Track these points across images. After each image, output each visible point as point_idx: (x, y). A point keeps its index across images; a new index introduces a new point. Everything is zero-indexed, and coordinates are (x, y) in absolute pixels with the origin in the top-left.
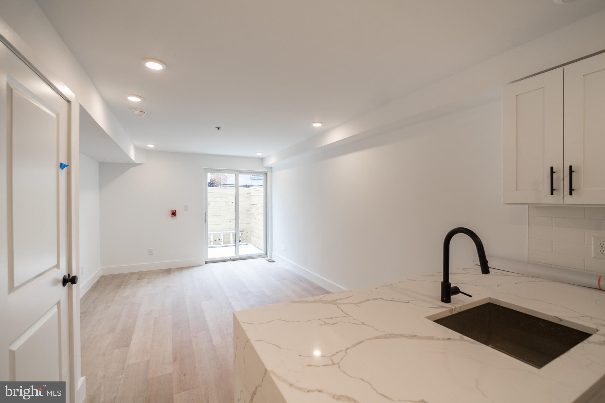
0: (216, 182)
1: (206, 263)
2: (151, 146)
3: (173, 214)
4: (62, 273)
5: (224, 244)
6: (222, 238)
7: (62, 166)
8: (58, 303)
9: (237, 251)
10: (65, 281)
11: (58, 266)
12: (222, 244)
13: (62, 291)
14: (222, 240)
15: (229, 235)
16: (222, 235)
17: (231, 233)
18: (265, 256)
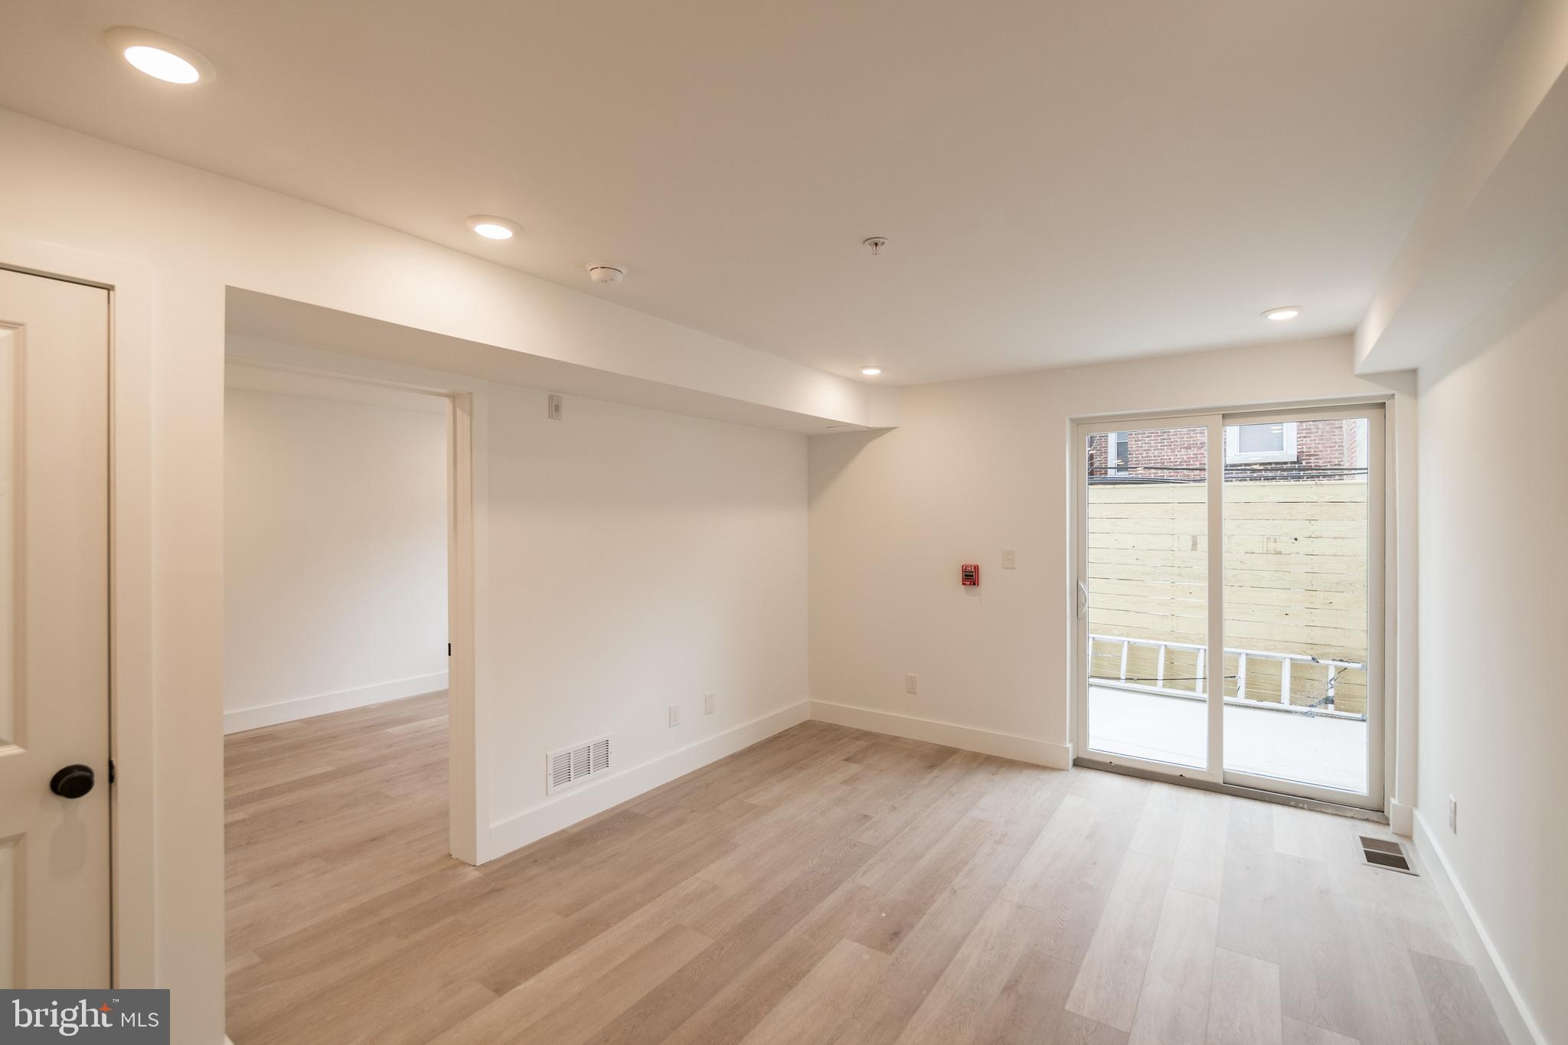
0: (1321, 461)
1: (1079, 763)
3: (970, 577)
5: (1248, 695)
6: (1242, 673)
12: (1241, 698)
14: (1242, 683)
15: (1279, 664)
16: (1243, 662)
17: (1285, 658)
18: (1374, 816)
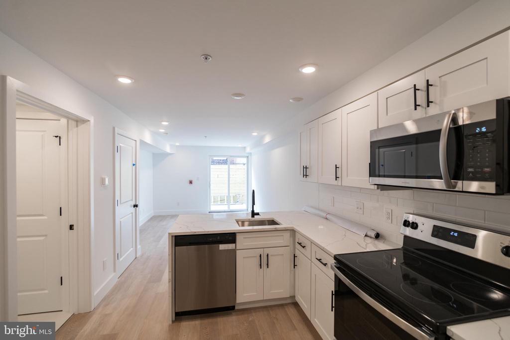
1: (209, 213)
2: (177, 144)
3: (191, 182)
4: (133, 203)
6: (226, 199)
7: (134, 165)
8: (132, 213)
9: (229, 207)
10: (134, 206)
11: (132, 200)
12: (219, 203)
13: (133, 209)
14: (226, 200)
